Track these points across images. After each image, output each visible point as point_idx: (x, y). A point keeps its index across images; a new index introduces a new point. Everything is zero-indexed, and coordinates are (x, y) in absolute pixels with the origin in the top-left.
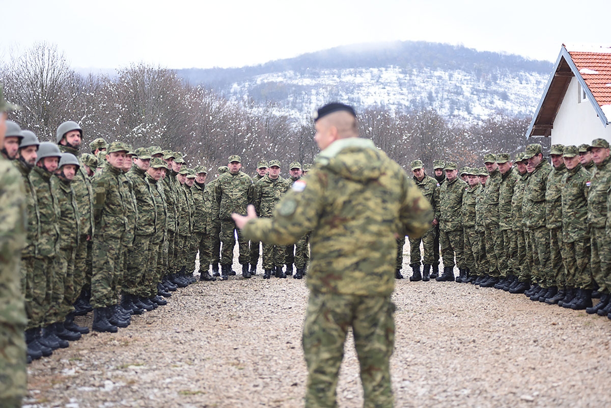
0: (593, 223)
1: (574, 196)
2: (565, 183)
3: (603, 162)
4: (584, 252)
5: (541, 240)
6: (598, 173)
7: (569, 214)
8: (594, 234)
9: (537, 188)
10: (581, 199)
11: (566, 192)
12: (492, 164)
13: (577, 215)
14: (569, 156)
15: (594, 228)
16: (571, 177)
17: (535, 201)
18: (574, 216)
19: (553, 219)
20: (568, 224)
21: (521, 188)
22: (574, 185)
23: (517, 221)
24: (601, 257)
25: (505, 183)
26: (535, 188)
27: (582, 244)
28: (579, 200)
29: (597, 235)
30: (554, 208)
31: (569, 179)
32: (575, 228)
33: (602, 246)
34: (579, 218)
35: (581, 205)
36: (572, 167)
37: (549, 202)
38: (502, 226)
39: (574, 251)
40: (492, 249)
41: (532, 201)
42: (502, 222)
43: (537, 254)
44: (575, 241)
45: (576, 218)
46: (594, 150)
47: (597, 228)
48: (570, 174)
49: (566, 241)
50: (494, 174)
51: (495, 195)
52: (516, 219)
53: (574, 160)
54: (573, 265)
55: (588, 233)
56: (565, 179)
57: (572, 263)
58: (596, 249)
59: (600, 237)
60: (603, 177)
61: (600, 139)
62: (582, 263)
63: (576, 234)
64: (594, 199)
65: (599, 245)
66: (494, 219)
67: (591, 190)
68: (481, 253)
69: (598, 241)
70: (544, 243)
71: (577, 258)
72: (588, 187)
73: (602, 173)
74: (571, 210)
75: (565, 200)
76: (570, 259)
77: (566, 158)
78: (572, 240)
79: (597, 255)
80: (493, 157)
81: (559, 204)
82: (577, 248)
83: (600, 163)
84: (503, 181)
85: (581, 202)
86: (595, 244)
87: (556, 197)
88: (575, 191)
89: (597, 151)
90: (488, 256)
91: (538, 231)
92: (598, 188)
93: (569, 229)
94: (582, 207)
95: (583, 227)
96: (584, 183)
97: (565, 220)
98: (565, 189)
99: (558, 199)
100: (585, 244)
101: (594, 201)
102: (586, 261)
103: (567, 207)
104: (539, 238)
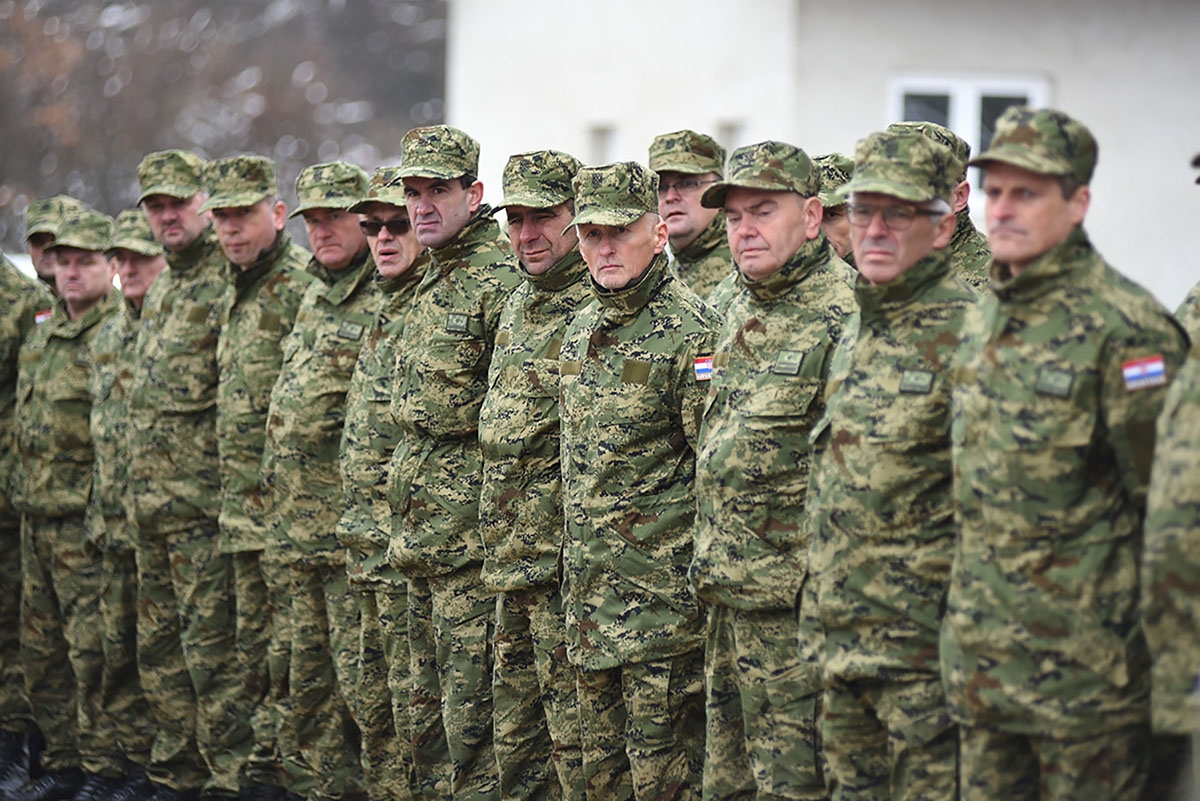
0: (720, 585)
1: (625, 427)
2: (582, 353)
3: (786, 268)
4: (671, 724)
5: (463, 633)
6: (754, 325)
7: (597, 523)
8: (725, 645)
9: (451, 368)
10: (664, 444)
11: (586, 403)
12: (179, 203)
13: (641, 531)
14: (604, 217)
15: (722, 608)
16: (613, 325)
17: (439, 431)
18: (625, 533)
19: (512, 542)
20: (592, 574)
21: (321, 344)
22: (630, 372)
23: (291, 517)
24: (757, 768)
25: (253, 310)
26: (437, 365)
27: (661, 683)
28: (652, 449)
29: (742, 651)
30: (518, 482)
31: (602, 338)
32: (624, 598)
33: (765, 708)
34: (651, 543)
35: (659, 475)
36: (620, 278)
37: (493, 452)
38: (236, 534)
39: (621, 716)
40: (168, 644)
41: (423, 433)
42: (237, 513)
43: (436, 704)
44: (628, 664)
45: (633, 543)
46: (739, 205)
47: (738, 611)
48: (610, 314)
49: (578, 660)
50: (189, 256)
51: (196, 365)
52: (289, 504)
53: (634, 239)
54: (610, 786)
55: (696, 622)
56: (585, 335)
57: (606, 778)
58: (733, 722)
59: (758, 664)
60: (782, 347)
61: (773, 147)
62: (660, 780)
63: (633, 624)
64: (732, 461)
65: (748, 705)
66: (184, 489)
67: (716, 410)
68: (115, 660)
69: (748, 680)
70: (474, 649)
71: (632, 753)
72: (703, 385)
73: (776, 323)
74: (608, 501)
75: (581, 449)
76: (597, 754)
77: (593, 231)
78: (608, 660)
79: (738, 756)
80: (184, 168)
81: (544, 464)
82: (635, 701)
83: (772, 270)
84: (241, 298)
85: (659, 461)
86: (728, 696)
87: (528, 432)
88: (632, 401)
89: (754, 210)
90: (150, 678)
91: (452, 585)
92: (757, 405)
93: (598, 601)
94: (663, 486)
95: (667, 592)
96: (681, 365)
97: (577, 551)
98: (583, 390)
99: (544, 442)
100: (676, 681)
101: (732, 473)
102: (680, 771)
103: (589, 482)
104: (453, 622)
